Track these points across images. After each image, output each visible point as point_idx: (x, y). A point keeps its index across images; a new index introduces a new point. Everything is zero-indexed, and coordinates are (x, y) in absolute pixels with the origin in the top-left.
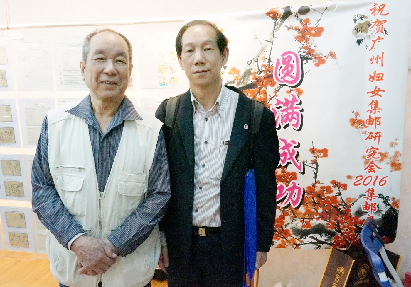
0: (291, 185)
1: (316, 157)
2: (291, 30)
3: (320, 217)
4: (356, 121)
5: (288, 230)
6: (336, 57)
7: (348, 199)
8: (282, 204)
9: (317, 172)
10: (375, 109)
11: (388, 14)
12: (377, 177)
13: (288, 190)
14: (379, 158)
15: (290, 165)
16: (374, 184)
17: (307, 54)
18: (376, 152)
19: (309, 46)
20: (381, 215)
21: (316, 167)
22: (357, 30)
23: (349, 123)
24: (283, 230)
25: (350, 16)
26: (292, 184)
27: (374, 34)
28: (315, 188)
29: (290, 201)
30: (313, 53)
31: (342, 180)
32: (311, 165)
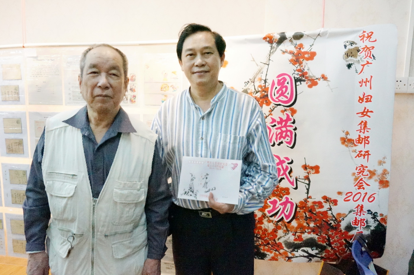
0: (284, 200)
1: (308, 173)
2: (286, 54)
3: (311, 232)
4: (346, 140)
5: (280, 244)
6: (328, 79)
7: (339, 214)
8: (275, 217)
9: (309, 188)
10: (364, 129)
11: (376, 41)
12: (366, 193)
13: (281, 204)
14: (367, 175)
15: (283, 180)
16: (363, 201)
17: (300, 77)
18: (365, 170)
19: (303, 69)
20: (370, 230)
21: (308, 183)
22: (347, 55)
23: (340, 142)
24: (276, 243)
25: (341, 41)
26: (285, 199)
27: (362, 59)
28: (306, 203)
29: (283, 215)
30: (307, 76)
31: (333, 196)
32: (303, 181)
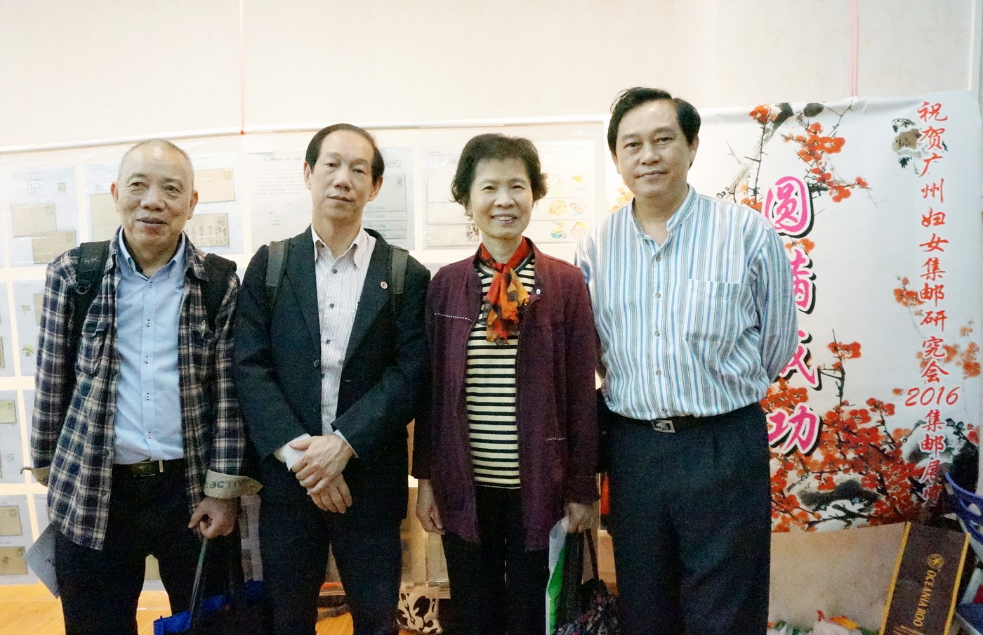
0: (797, 412)
1: (840, 358)
2: (791, 142)
3: (851, 468)
4: (904, 293)
5: (792, 497)
6: (867, 186)
7: (898, 431)
8: (781, 447)
9: (843, 384)
10: (934, 273)
11: (946, 119)
13: (793, 421)
14: (943, 355)
15: (794, 374)
16: (938, 403)
17: (818, 182)
18: (938, 346)
19: (822, 168)
20: (951, 457)
21: (840, 375)
22: (900, 143)
23: (893, 297)
24: (784, 497)
25: (888, 119)
26: (800, 410)
27: (926, 150)
28: (839, 414)
29: (796, 442)
30: (830, 180)
31: (886, 399)
32: (831, 373)
